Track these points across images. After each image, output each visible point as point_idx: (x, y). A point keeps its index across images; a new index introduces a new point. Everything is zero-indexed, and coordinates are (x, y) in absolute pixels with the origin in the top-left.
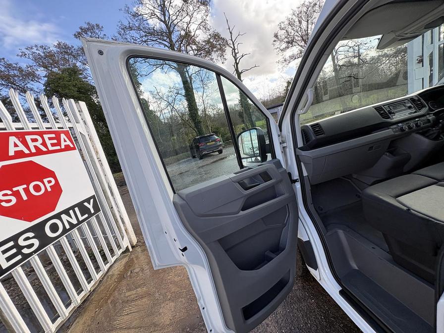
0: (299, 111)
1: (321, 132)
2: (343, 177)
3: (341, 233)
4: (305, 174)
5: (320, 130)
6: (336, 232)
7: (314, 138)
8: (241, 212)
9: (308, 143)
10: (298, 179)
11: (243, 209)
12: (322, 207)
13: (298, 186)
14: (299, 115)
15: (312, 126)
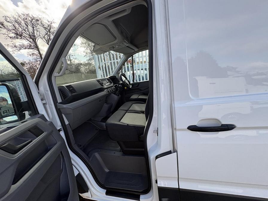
0: (55, 74)
1: (74, 91)
2: (88, 121)
3: (97, 155)
4: (67, 122)
5: (73, 90)
6: (94, 155)
7: (70, 95)
8: (13, 186)
9: (66, 99)
10: (61, 129)
11: (14, 182)
12: (80, 144)
13: (62, 134)
14: (56, 77)
15: (67, 86)
